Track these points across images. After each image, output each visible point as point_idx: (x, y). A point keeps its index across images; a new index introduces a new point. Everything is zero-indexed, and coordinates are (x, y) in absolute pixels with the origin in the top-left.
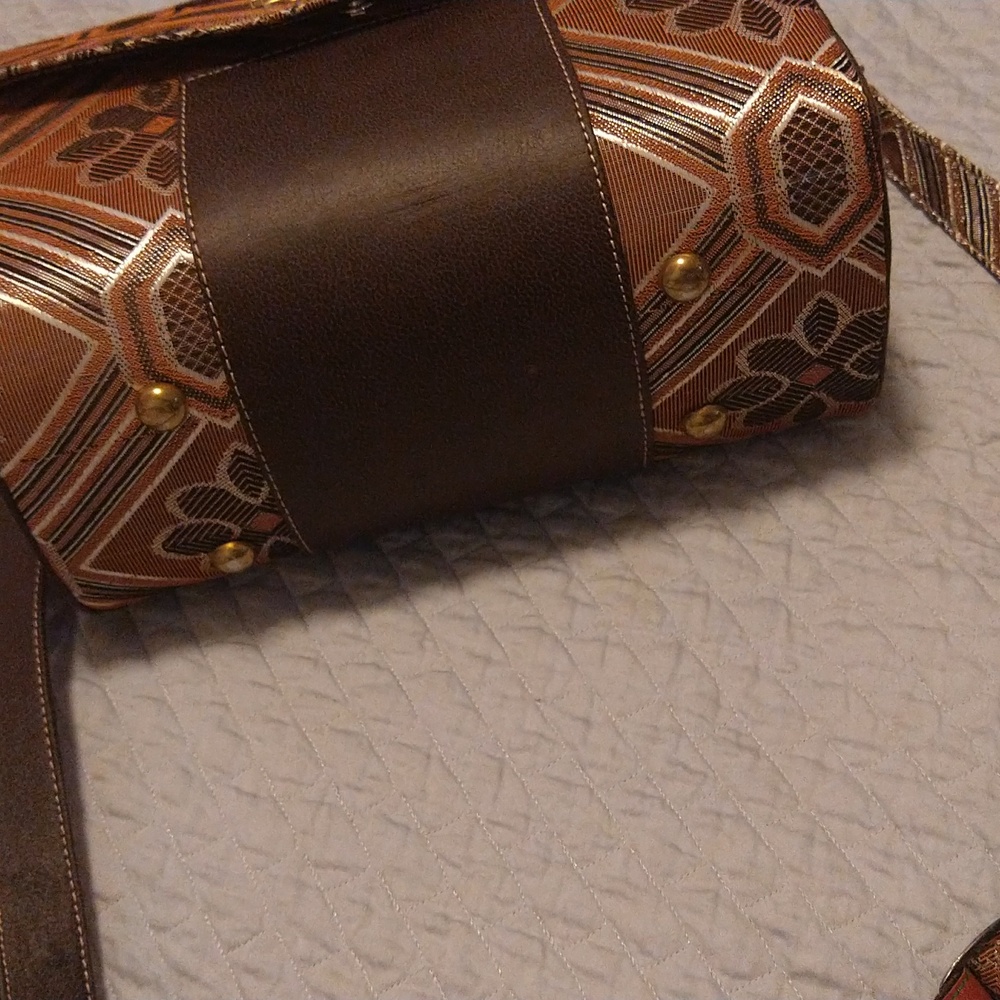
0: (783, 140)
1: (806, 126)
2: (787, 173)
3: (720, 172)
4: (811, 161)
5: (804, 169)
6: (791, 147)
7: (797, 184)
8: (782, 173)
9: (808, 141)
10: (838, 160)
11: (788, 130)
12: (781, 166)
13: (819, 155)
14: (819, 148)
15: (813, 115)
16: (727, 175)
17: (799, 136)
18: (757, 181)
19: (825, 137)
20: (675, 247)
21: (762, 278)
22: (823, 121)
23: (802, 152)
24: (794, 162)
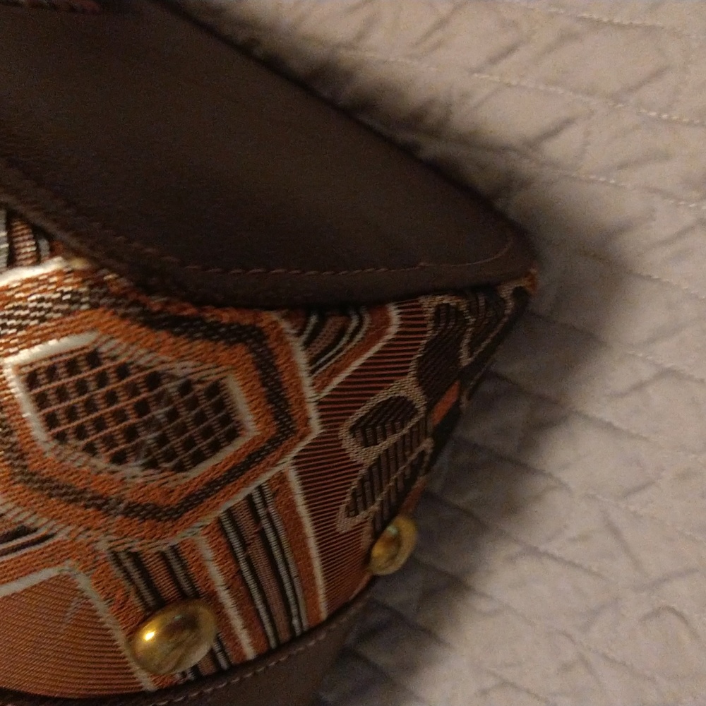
0: (61, 437)
1: (62, 394)
2: (119, 459)
3: (48, 543)
4: (125, 418)
5: (131, 433)
6: (80, 433)
7: (149, 452)
8: (114, 467)
9: (90, 406)
10: (154, 380)
11: (51, 421)
12: (101, 462)
13: (124, 403)
14: (111, 398)
15: (51, 372)
16: (60, 537)
17: (71, 414)
18: (101, 504)
19: (102, 380)
20: (120, 637)
21: (257, 519)
22: (72, 367)
23: (99, 424)
24: (109, 441)
